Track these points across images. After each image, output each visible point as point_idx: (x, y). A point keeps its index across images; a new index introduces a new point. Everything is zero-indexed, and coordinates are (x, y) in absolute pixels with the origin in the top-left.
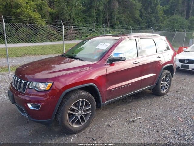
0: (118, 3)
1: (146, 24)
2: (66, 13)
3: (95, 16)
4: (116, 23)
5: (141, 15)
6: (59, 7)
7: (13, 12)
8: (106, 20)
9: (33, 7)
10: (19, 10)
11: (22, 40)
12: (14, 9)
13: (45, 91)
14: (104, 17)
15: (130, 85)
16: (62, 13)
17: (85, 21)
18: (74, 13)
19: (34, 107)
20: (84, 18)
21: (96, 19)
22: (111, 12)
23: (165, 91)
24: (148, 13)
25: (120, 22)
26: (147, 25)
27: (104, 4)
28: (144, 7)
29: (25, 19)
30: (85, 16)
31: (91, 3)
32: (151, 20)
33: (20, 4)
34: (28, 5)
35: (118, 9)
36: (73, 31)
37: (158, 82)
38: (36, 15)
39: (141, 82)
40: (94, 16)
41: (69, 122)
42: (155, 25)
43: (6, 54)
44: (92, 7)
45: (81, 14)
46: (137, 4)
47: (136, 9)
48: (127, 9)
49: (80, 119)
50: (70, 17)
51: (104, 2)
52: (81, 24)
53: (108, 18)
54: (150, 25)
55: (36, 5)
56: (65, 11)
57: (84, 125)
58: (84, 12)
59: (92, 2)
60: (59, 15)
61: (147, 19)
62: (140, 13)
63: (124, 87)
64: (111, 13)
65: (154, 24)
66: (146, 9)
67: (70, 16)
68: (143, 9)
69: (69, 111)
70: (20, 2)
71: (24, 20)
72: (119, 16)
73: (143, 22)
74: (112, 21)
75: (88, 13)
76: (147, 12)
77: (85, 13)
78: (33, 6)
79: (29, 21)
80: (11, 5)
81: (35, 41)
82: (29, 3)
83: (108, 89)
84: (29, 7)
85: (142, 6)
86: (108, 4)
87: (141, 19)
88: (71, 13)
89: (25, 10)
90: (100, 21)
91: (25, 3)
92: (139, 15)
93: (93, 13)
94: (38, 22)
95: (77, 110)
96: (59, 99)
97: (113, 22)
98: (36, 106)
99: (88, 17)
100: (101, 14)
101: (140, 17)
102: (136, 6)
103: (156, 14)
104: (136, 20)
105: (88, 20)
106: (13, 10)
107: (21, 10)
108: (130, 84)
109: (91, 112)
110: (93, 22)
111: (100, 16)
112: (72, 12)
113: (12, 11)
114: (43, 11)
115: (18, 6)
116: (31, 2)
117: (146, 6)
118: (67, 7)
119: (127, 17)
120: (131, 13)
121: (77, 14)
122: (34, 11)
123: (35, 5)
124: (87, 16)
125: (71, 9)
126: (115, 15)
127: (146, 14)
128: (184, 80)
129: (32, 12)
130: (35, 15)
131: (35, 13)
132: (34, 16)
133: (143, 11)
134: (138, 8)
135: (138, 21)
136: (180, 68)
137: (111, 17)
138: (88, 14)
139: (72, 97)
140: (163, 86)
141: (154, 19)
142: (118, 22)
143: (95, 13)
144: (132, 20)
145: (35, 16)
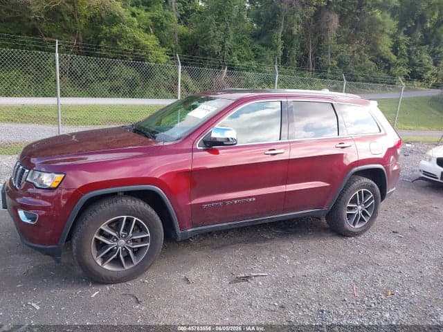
0: (337, 19)
1: (406, 71)
2: (214, 37)
3: (280, 47)
4: (330, 64)
5: (396, 48)
6: (199, 25)
7: (103, 32)
8: (307, 55)
9: (146, 24)
10: (115, 29)
11: (115, 91)
12: (106, 26)
13: (50, 189)
14: (302, 49)
15: (252, 201)
16: (206, 36)
17: (257, 57)
18: (232, 38)
19: (28, 218)
20: (253, 50)
21: (281, 53)
22: (319, 38)
23: (357, 226)
24: (414, 44)
25: (341, 63)
26: (408, 73)
27: (304, 19)
28: (405, 29)
29: (126, 47)
30: (256, 46)
31: (275, 17)
32: (421, 61)
33: (118, 15)
34: (135, 19)
35: (337, 32)
36: (225, 78)
37: (337, 203)
38: (149, 41)
39: (285, 197)
40: (277, 46)
41: (95, 257)
42: (430, 72)
43: (55, 116)
44: (275, 26)
45: (248, 41)
46: (386, 20)
47: (383, 31)
48: (359, 32)
49: (121, 256)
50: (223, 47)
51: (305, 15)
52: (246, 63)
53: (311, 51)
54: (416, 72)
55: (152, 19)
56: (212, 33)
57: (130, 269)
58: (256, 36)
59: (275, 14)
60: (200, 42)
61: (410, 59)
62: (393, 43)
63: (236, 202)
64: (320, 41)
65: (429, 69)
66: (408, 33)
67: (222, 43)
68: (402, 33)
69: (96, 236)
70: (119, 13)
71: (125, 50)
72: (338, 47)
73: (399, 65)
74: (320, 59)
75: (265, 38)
76: (410, 40)
77: (259, 39)
78: (146, 22)
79: (134, 51)
80: (102, 18)
81: (142, 96)
82: (137, 15)
83: (194, 202)
84: (136, 24)
85: (400, 26)
86: (312, 19)
87: (394, 57)
88: (224, 38)
89: (128, 29)
90: (291, 59)
91: (129, 13)
92: (390, 47)
93: (276, 41)
94: (151, 53)
95: (115, 237)
96: (74, 207)
97: (322, 61)
98: (32, 216)
99: (264, 48)
100: (296, 41)
101: (392, 51)
102: (383, 25)
103: (436, 46)
104: (382, 58)
105: (263, 54)
106: (104, 28)
107: (119, 28)
108: (254, 199)
109: (148, 244)
110: (274, 60)
111: (292, 46)
112: (227, 36)
113: (103, 30)
114: (166, 33)
115: (114, 20)
116: (143, 12)
117: (409, 26)
118: (218, 25)
119: (358, 51)
120: (368, 43)
121: (239, 41)
122: (147, 31)
123: (150, 18)
124: (263, 45)
125: (226, 29)
126: (327, 46)
127: (408, 46)
128: (435, 210)
129: (143, 34)
130: (147, 40)
131: (146, 35)
132: (144, 42)
133: (402, 37)
134: (387, 31)
135: (386, 61)
136: (439, 180)
137: (319, 51)
138: (264, 40)
139: (104, 208)
140: (354, 214)
141: (429, 59)
142: (335, 63)
143: (280, 40)
144: (371, 60)
145: (146, 42)
